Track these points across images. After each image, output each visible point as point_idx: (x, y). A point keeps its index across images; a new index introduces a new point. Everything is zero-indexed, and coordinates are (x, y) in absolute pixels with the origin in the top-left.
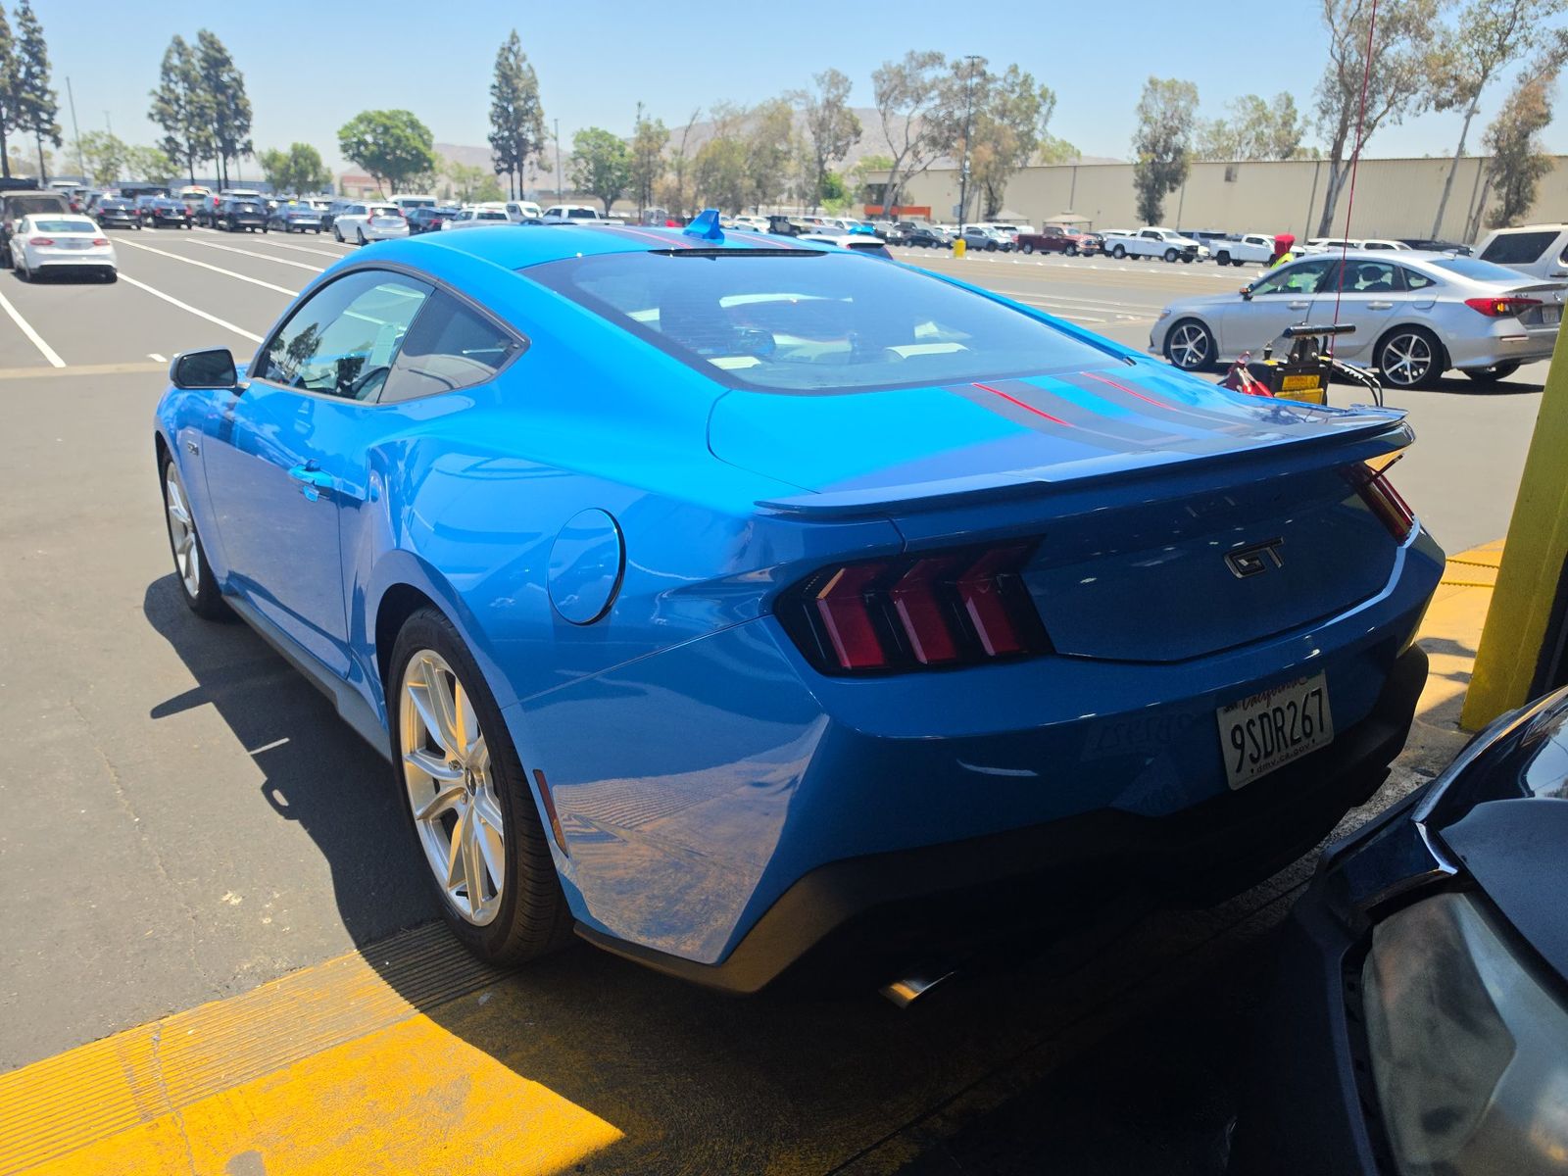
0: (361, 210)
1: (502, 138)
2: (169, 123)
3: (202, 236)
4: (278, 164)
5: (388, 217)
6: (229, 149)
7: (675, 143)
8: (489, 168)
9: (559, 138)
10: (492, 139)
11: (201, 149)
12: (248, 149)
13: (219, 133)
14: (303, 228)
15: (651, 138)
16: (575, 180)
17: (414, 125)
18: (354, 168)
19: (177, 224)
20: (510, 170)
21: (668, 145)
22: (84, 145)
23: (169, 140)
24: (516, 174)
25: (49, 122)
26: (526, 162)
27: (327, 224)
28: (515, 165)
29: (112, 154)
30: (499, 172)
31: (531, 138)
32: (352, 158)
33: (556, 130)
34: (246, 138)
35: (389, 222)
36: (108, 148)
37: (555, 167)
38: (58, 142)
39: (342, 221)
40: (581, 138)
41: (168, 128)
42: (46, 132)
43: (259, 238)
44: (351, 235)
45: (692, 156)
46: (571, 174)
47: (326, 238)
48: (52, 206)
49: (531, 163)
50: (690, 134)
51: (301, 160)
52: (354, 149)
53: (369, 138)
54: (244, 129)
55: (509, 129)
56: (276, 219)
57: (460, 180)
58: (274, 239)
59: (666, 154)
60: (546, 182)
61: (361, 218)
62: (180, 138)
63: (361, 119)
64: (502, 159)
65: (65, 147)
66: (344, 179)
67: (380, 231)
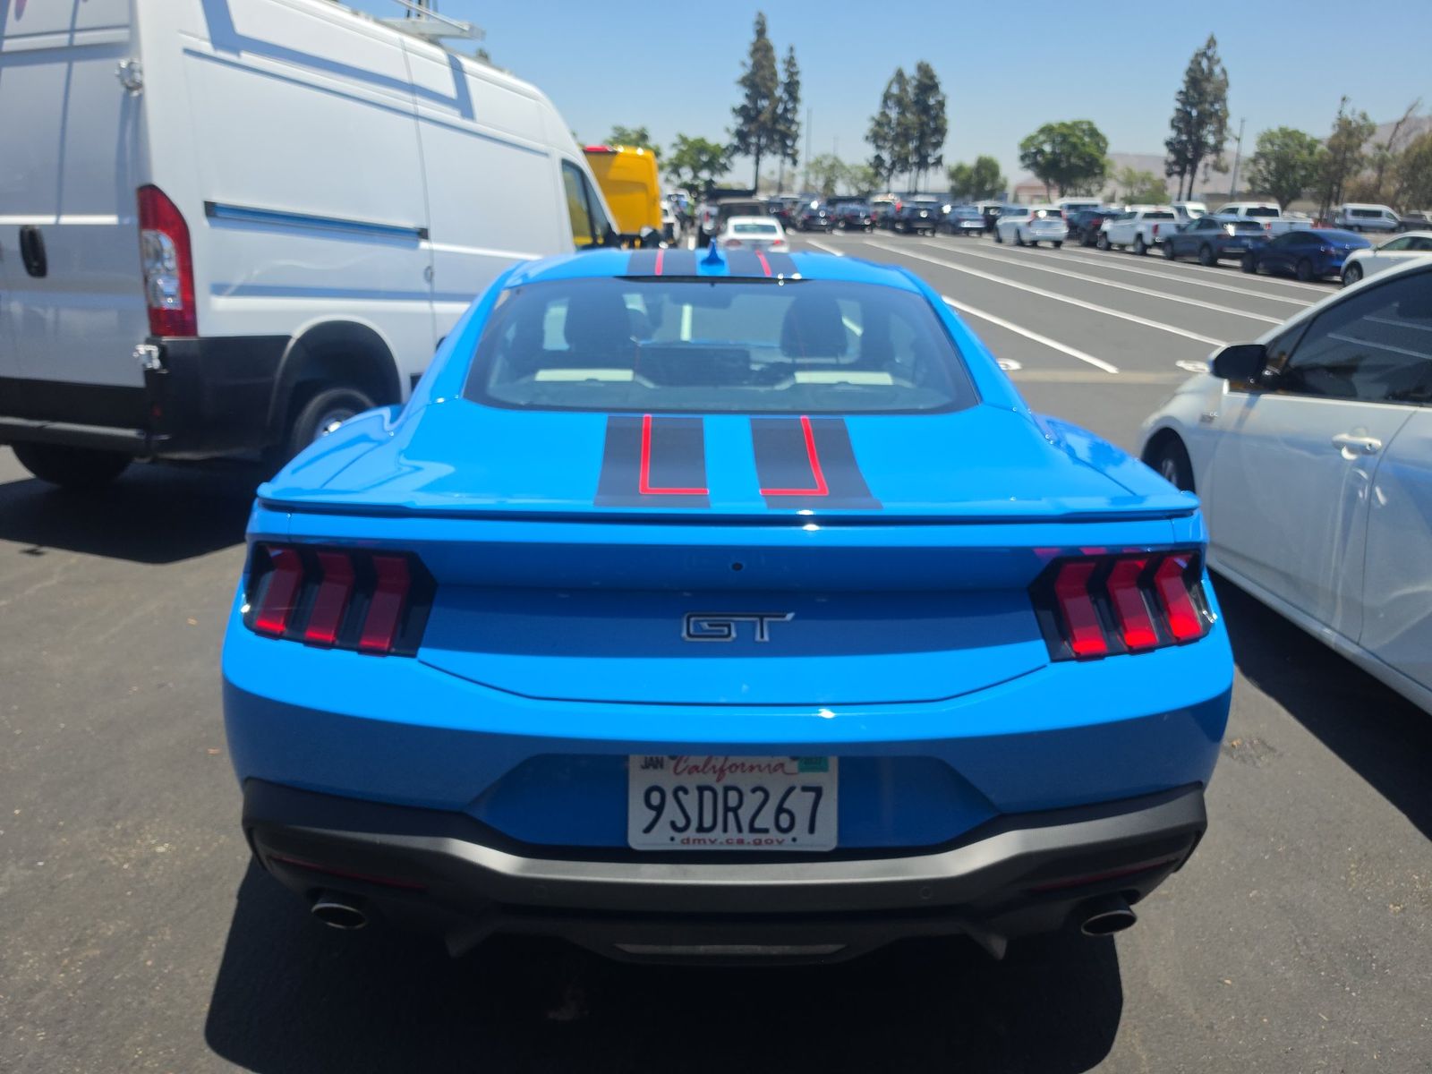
0: (1024, 212)
1: (1180, 142)
2: (880, 143)
3: (882, 241)
4: (963, 176)
5: (1049, 220)
6: (923, 164)
7: (1382, 137)
8: (1159, 172)
9: (1243, 141)
10: (1169, 144)
11: (901, 163)
12: (939, 162)
13: (917, 150)
14: (968, 231)
15: (1350, 134)
16: (1251, 181)
17: (1093, 133)
18: (1028, 176)
19: (862, 228)
20: (1181, 174)
21: (1373, 139)
22: (816, 166)
23: (878, 158)
24: (1187, 177)
25: (792, 147)
26: (1201, 165)
27: (990, 225)
28: (1188, 168)
29: (833, 170)
30: (1169, 174)
31: (1211, 140)
32: (1028, 167)
33: (1241, 131)
34: (939, 152)
35: (1049, 224)
36: (832, 167)
37: (1232, 168)
38: (795, 162)
39: (1005, 224)
40: (1267, 138)
41: (878, 147)
42: (788, 155)
43: (927, 241)
44: (1009, 236)
45: (1402, 149)
46: (1247, 175)
47: (988, 240)
48: (754, 210)
49: (1206, 165)
50: (1402, 128)
51: (983, 172)
52: (1031, 157)
53: (1047, 148)
54: (938, 145)
55: (1189, 134)
56: (949, 223)
57: (1129, 183)
58: (940, 241)
59: (1367, 149)
60: (1221, 184)
61: (1022, 220)
62: (886, 156)
63: (1042, 131)
64: (1175, 163)
65: (801, 167)
66: (1019, 188)
67: (1038, 232)
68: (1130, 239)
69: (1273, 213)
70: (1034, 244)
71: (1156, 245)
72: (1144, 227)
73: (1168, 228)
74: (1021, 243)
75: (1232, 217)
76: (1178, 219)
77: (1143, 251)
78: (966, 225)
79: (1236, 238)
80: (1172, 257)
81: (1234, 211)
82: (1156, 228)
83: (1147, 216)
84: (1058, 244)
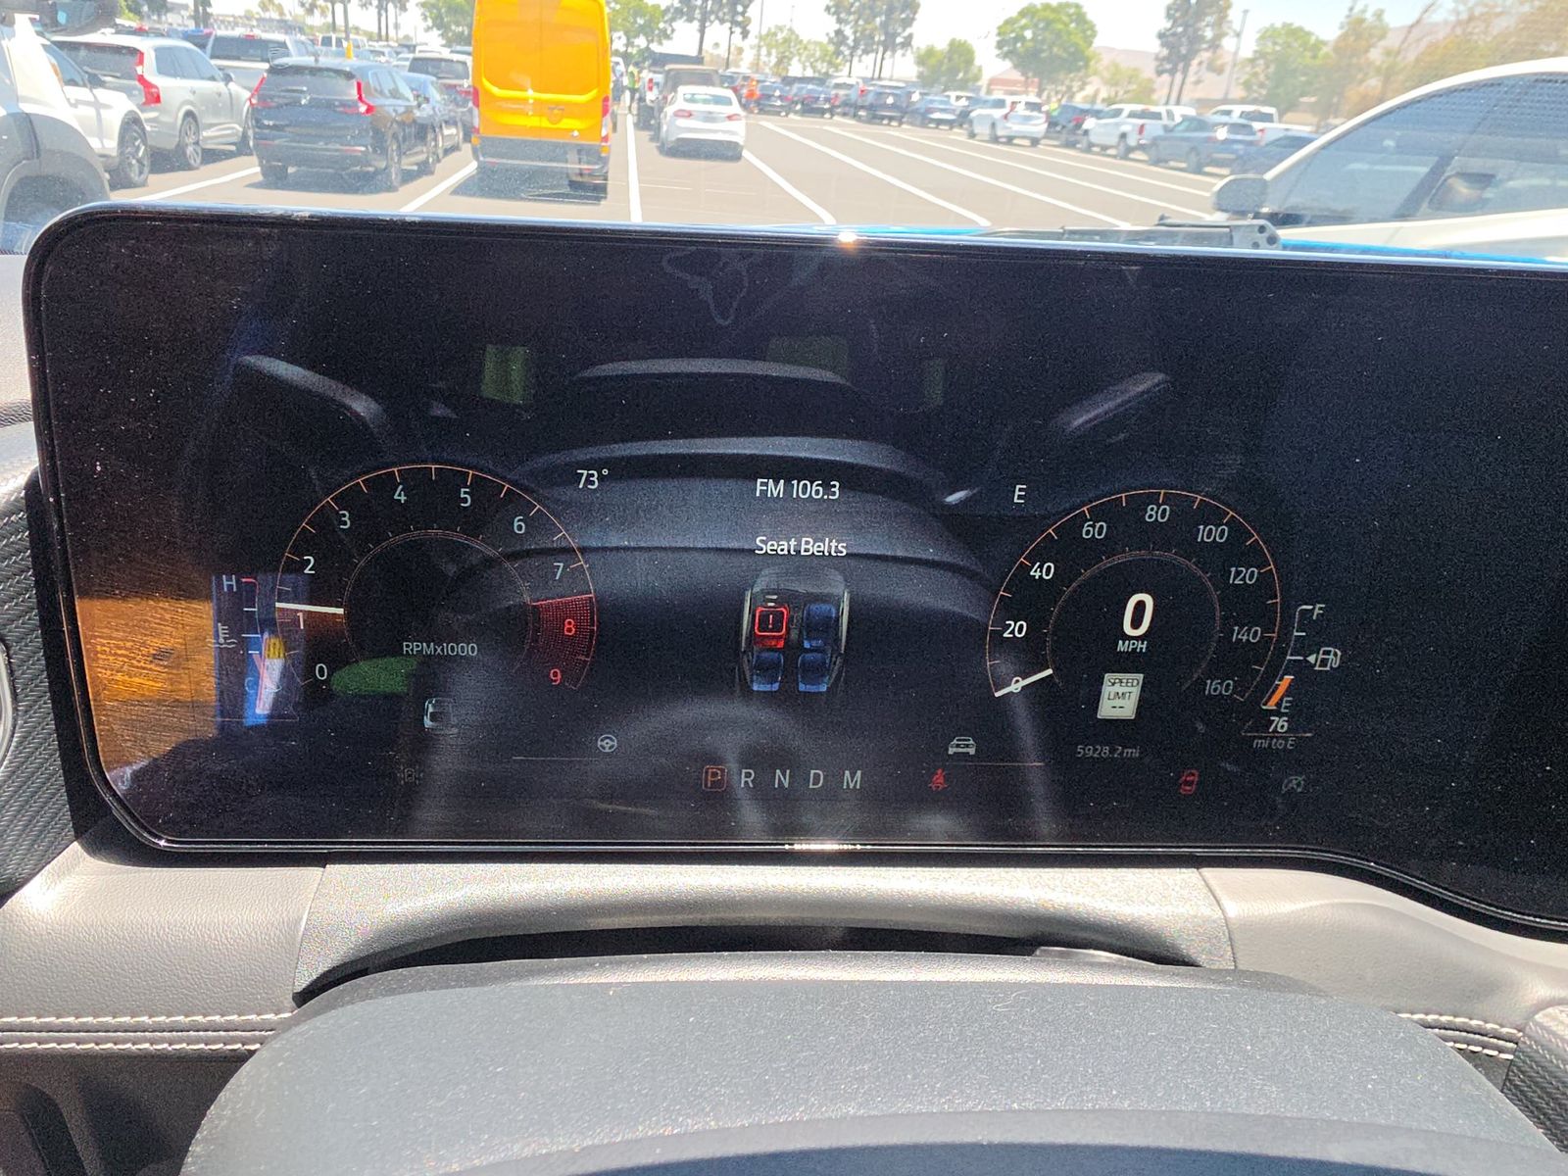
0: (1000, 104)
1: (1174, 34)
2: (842, 15)
3: (841, 126)
4: (933, 61)
5: (1028, 113)
6: (889, 45)
7: (1392, 41)
8: (1148, 72)
9: (1243, 36)
10: (1161, 36)
11: (865, 43)
12: (907, 43)
13: (884, 25)
14: (939, 122)
15: (1360, 32)
16: (1247, 85)
17: (1080, 18)
18: (1003, 68)
19: (822, 112)
20: (1172, 72)
21: (1382, 43)
22: (769, 38)
23: (839, 32)
24: (1179, 76)
25: (743, 14)
26: (1195, 62)
28: (1181, 66)
29: (786, 44)
30: (1159, 73)
31: (1209, 34)
32: (1005, 56)
33: (1243, 22)
34: (908, 31)
35: (1027, 119)
36: (786, 41)
37: (1228, 70)
38: (745, 34)
39: (979, 116)
40: (1268, 35)
41: (839, 21)
42: (737, 24)
43: (893, 131)
44: (983, 130)
45: (1411, 57)
46: (1245, 77)
47: (959, 134)
49: (1200, 63)
50: (1415, 33)
51: (956, 56)
52: (1008, 43)
53: (1028, 34)
54: (908, 22)
55: (1186, 26)
56: (915, 112)
57: (1113, 82)
58: (906, 132)
59: (1375, 55)
60: (1213, 86)
61: (998, 113)
62: (848, 31)
63: (1023, 13)
64: (1167, 59)
65: (752, 39)
66: (993, 82)
67: (1015, 127)
68: (1114, 140)
69: (1268, 118)
70: (1010, 140)
71: (1141, 147)
72: (1129, 126)
73: (1154, 128)
74: (995, 139)
75: (1225, 119)
76: (1165, 121)
77: (1126, 153)
78: (936, 116)
79: (1226, 141)
80: (1157, 162)
81: (1228, 113)
82: (1142, 129)
83: (1132, 115)
84: (1035, 142)
